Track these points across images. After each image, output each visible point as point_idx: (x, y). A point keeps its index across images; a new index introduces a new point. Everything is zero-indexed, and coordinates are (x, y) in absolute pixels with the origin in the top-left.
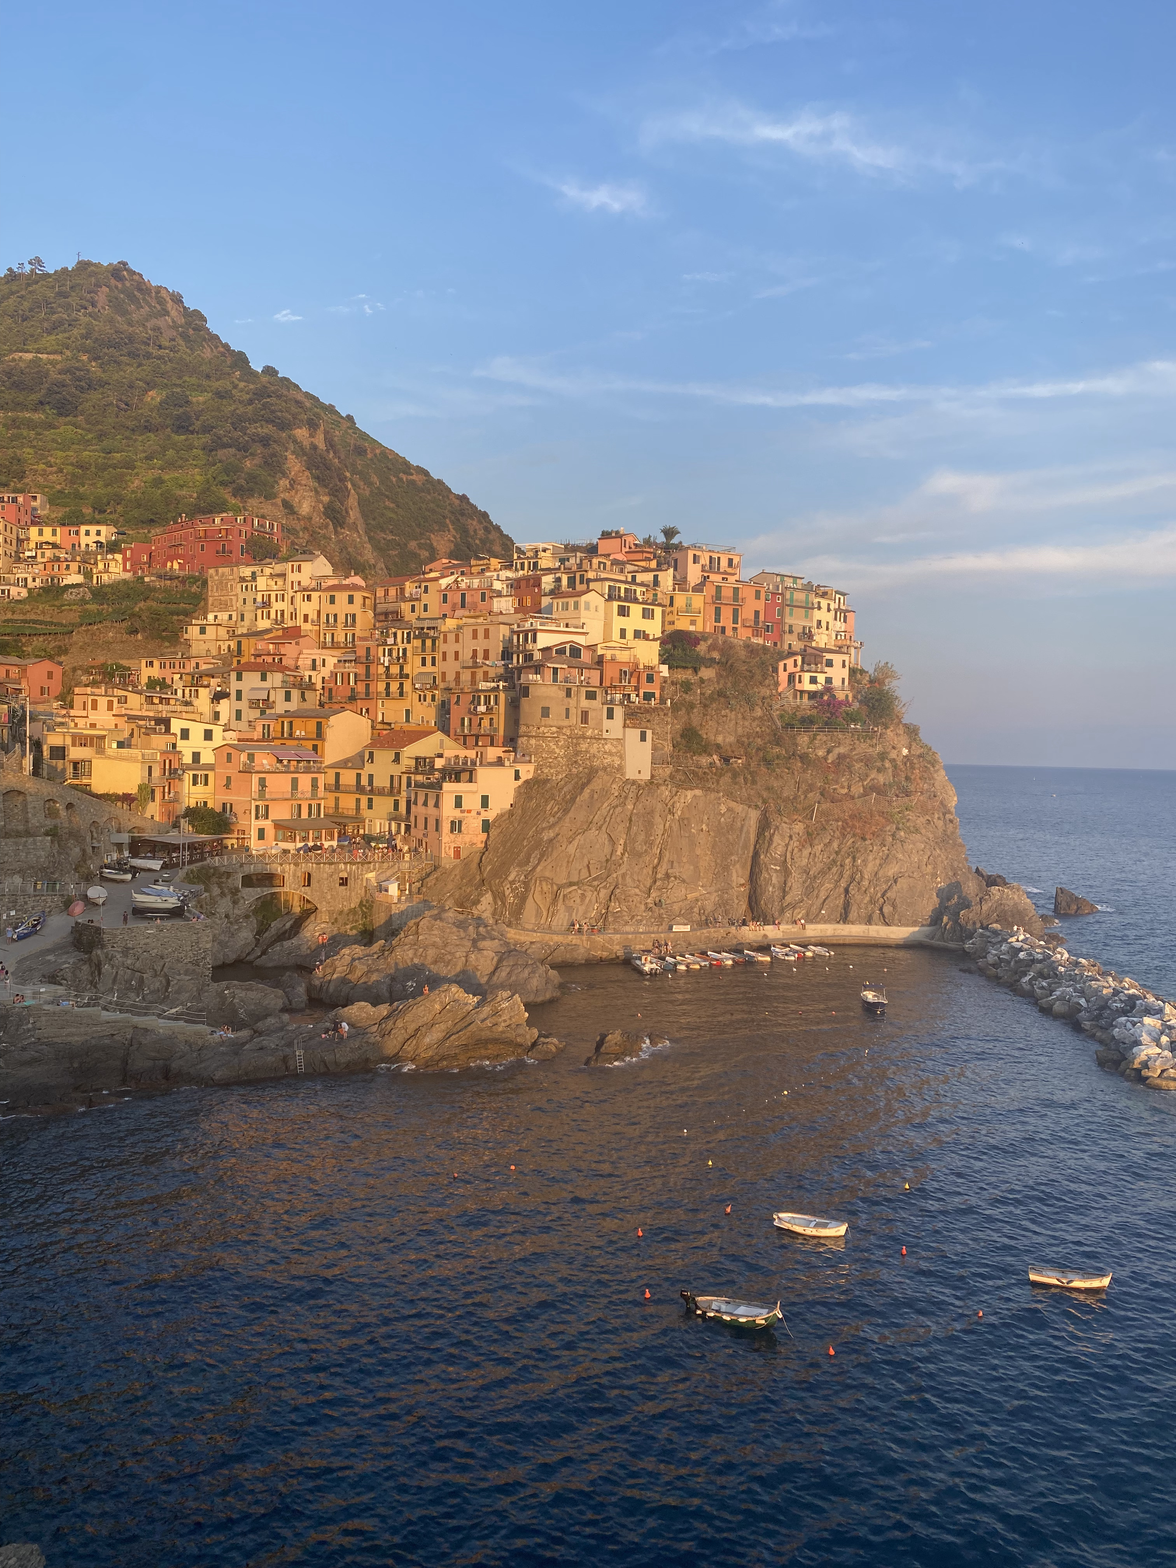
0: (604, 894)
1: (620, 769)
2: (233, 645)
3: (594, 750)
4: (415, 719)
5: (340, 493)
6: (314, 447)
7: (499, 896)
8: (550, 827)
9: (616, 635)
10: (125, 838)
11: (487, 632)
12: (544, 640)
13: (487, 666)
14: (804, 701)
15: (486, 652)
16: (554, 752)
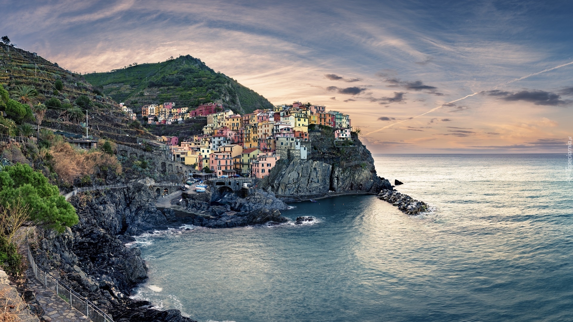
0: (297, 186)
1: (300, 156)
2: (213, 131)
3: (293, 152)
4: (252, 147)
5: (234, 97)
6: (229, 87)
7: (273, 187)
8: (284, 171)
9: (298, 125)
10: (192, 174)
11: (268, 126)
12: (281, 127)
13: (268, 133)
14: (342, 140)
15: (268, 130)
16: (284, 153)
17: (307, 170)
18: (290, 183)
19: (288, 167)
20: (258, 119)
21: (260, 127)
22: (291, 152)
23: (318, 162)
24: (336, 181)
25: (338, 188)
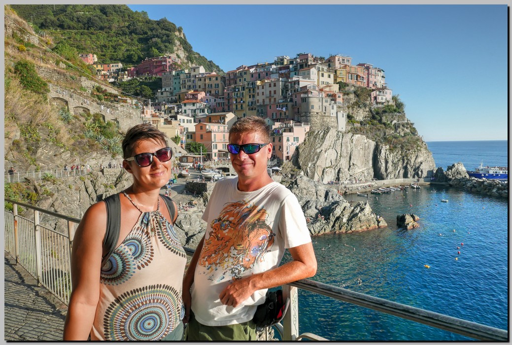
0: (337, 171)
1: (337, 127)
2: (176, 97)
3: (328, 121)
7: (306, 172)
8: (319, 147)
9: (320, 83)
10: (179, 155)
11: (275, 85)
12: (302, 84)
13: (276, 96)
14: (380, 106)
15: (275, 92)
16: (316, 121)
17: (347, 147)
18: (327, 166)
19: (323, 142)
20: (252, 77)
22: (325, 119)
23: (359, 135)
24: (384, 165)
25: (387, 176)
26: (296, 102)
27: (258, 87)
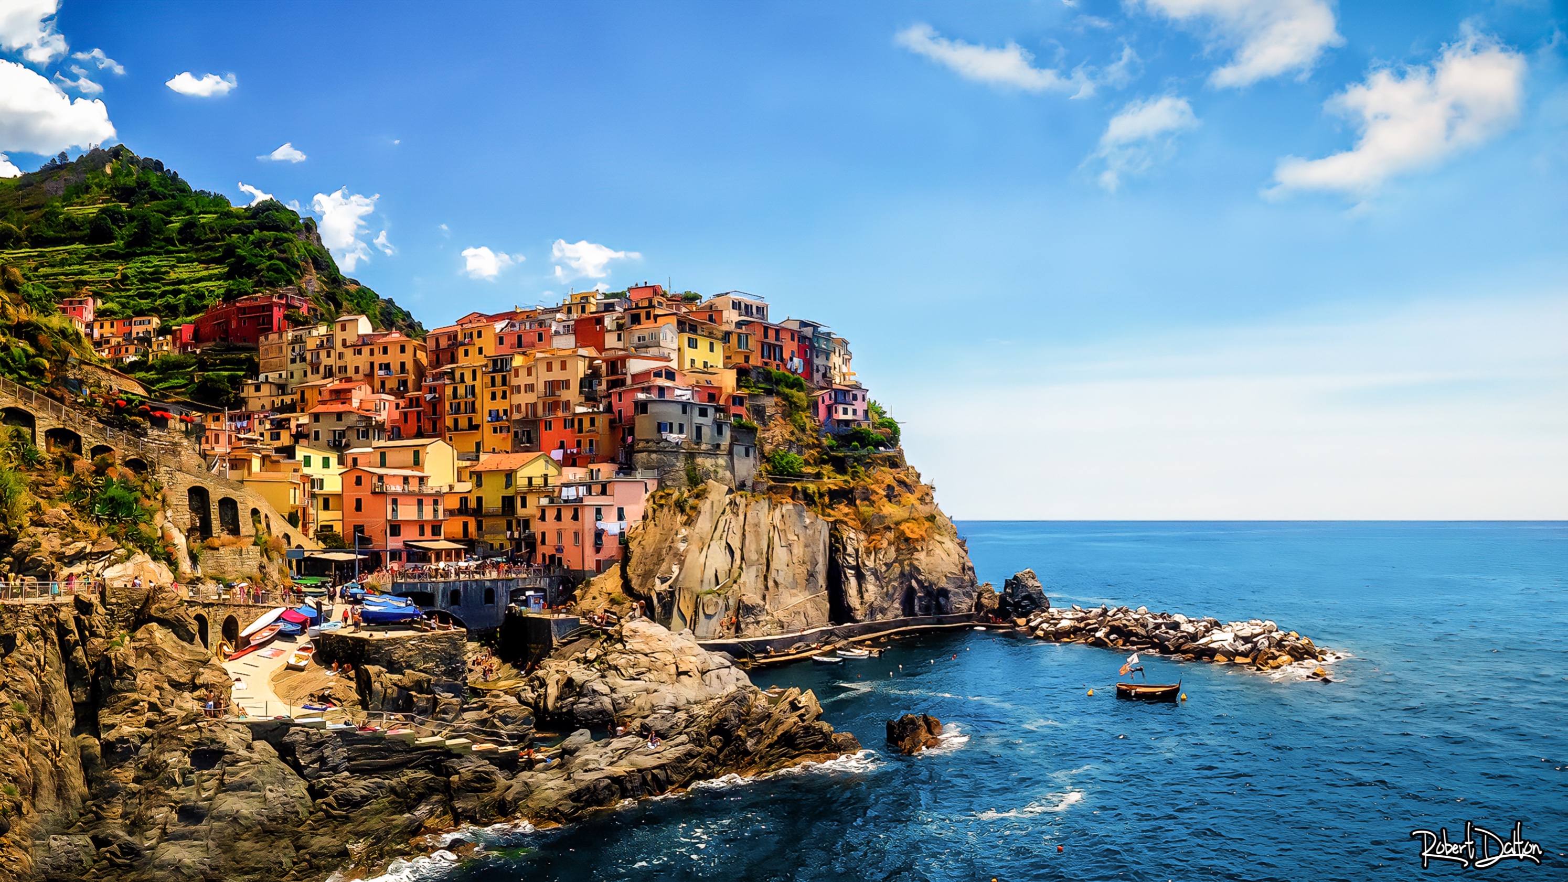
1: (731, 481)
2: (291, 397)
9: (687, 364)
11: (563, 365)
12: (635, 366)
14: (840, 428)
16: (674, 465)
17: (757, 534)
18: (707, 589)
19: (694, 524)
20: (501, 342)
21: (523, 373)
22: (699, 460)
23: (790, 506)
24: (853, 581)
25: (862, 610)
26: (620, 412)
27: (517, 371)
